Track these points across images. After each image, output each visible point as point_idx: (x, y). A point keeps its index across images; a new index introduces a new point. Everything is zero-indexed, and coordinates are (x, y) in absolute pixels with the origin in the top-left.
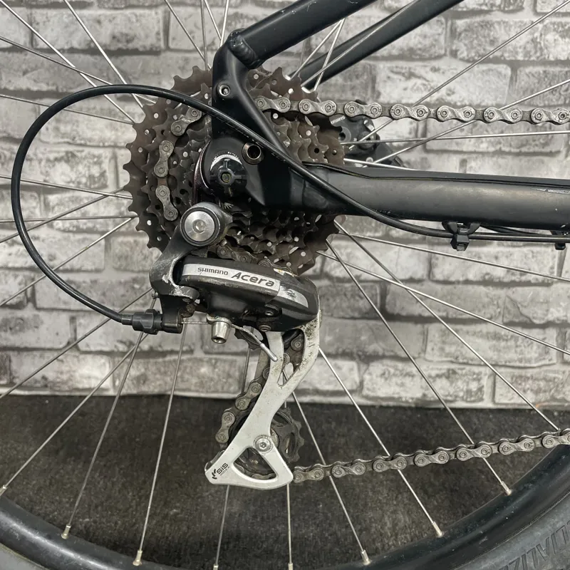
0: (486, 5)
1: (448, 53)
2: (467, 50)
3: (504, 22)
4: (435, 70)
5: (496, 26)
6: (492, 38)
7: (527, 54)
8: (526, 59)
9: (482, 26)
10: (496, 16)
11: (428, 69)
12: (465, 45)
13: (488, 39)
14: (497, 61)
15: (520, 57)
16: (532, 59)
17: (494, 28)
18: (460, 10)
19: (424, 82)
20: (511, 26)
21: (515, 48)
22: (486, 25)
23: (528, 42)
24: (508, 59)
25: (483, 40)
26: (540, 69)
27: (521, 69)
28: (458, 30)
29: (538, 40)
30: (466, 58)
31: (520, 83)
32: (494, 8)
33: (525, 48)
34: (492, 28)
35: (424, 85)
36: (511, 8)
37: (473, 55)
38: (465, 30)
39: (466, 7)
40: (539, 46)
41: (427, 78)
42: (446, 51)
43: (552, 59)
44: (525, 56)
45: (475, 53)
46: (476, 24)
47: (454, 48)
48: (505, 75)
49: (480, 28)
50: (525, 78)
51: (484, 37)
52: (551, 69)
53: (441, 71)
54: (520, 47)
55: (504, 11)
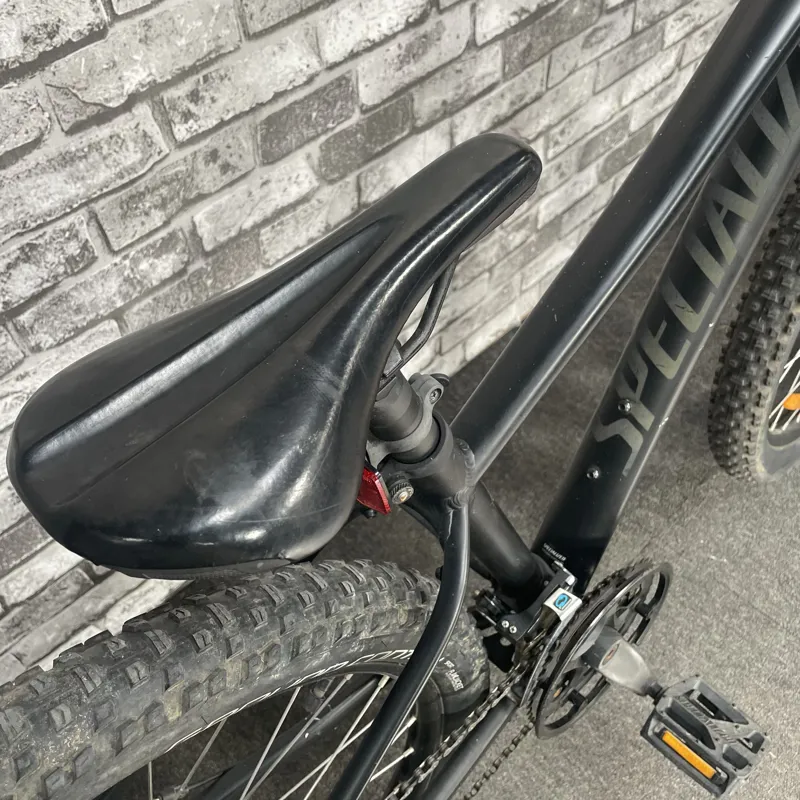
0: (48, 281)
1: (28, 352)
2: (51, 335)
3: (81, 284)
4: (22, 377)
5: (74, 294)
6: (75, 308)
7: (125, 296)
8: (127, 301)
9: (56, 304)
10: (67, 285)
11: (13, 382)
12: (45, 333)
13: (71, 312)
14: (93, 324)
15: (119, 304)
16: (134, 297)
17: (72, 297)
18: (16, 305)
19: (15, 395)
20: (91, 283)
21: (109, 299)
22: (59, 300)
23: (121, 285)
24: (105, 314)
25: (65, 315)
26: (149, 300)
27: (127, 313)
28: (26, 325)
29: (132, 276)
30: (55, 343)
31: (132, 325)
32: (60, 279)
33: (120, 292)
34: (69, 299)
35: (17, 398)
36: (81, 266)
37: (62, 335)
38: (35, 320)
39: (22, 298)
40: (135, 281)
41: (18, 390)
42: (23, 353)
43: (155, 283)
44: (124, 298)
45: (63, 332)
46: (46, 307)
47: (33, 344)
48: (112, 330)
49: (54, 308)
50: (137, 318)
51: (65, 312)
52: (160, 293)
53: (31, 374)
54: (114, 295)
55: (74, 274)
